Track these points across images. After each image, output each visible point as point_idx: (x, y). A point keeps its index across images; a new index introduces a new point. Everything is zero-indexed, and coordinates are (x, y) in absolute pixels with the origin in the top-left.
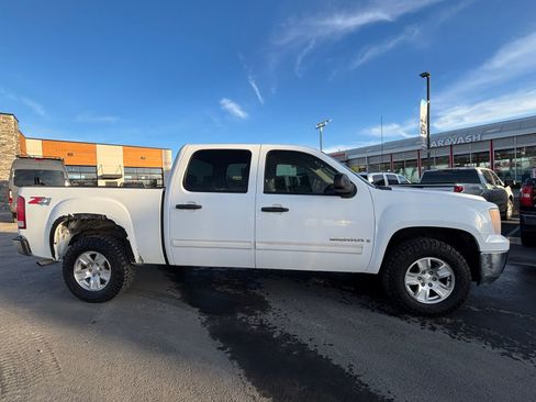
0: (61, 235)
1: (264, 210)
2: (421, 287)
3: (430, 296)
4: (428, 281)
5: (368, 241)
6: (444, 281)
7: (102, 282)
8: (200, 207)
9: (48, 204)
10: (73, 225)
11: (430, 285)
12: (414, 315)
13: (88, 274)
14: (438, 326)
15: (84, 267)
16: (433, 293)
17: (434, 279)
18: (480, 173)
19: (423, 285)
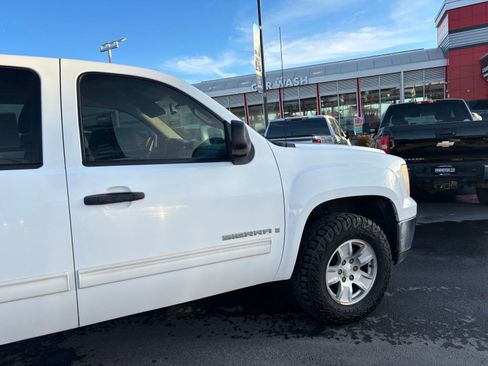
1: (90, 201)
2: (343, 285)
3: (354, 292)
4: (349, 274)
5: (277, 230)
6: (364, 268)
11: (352, 278)
12: (338, 325)
14: (372, 333)
16: (355, 288)
17: (355, 269)
18: (329, 122)
19: (344, 280)
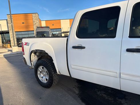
0: (34, 58)
1: (128, 50)
7: (47, 80)
8: (84, 48)
9: (29, 45)
10: (37, 54)
13: (42, 75)
15: (41, 72)
